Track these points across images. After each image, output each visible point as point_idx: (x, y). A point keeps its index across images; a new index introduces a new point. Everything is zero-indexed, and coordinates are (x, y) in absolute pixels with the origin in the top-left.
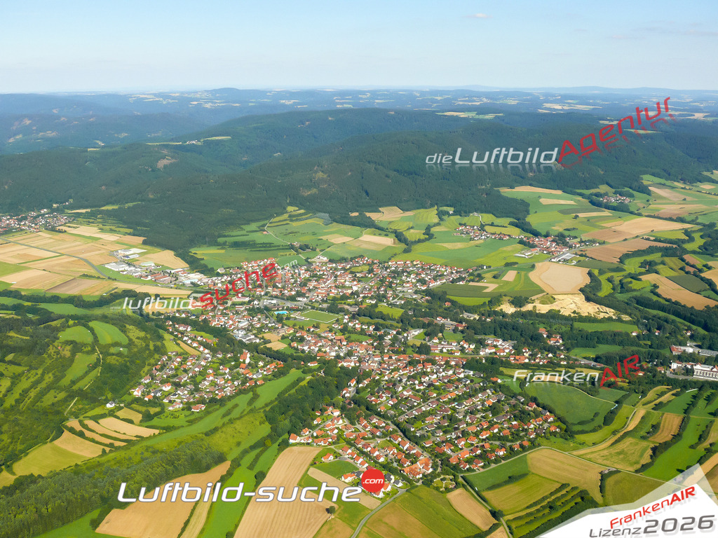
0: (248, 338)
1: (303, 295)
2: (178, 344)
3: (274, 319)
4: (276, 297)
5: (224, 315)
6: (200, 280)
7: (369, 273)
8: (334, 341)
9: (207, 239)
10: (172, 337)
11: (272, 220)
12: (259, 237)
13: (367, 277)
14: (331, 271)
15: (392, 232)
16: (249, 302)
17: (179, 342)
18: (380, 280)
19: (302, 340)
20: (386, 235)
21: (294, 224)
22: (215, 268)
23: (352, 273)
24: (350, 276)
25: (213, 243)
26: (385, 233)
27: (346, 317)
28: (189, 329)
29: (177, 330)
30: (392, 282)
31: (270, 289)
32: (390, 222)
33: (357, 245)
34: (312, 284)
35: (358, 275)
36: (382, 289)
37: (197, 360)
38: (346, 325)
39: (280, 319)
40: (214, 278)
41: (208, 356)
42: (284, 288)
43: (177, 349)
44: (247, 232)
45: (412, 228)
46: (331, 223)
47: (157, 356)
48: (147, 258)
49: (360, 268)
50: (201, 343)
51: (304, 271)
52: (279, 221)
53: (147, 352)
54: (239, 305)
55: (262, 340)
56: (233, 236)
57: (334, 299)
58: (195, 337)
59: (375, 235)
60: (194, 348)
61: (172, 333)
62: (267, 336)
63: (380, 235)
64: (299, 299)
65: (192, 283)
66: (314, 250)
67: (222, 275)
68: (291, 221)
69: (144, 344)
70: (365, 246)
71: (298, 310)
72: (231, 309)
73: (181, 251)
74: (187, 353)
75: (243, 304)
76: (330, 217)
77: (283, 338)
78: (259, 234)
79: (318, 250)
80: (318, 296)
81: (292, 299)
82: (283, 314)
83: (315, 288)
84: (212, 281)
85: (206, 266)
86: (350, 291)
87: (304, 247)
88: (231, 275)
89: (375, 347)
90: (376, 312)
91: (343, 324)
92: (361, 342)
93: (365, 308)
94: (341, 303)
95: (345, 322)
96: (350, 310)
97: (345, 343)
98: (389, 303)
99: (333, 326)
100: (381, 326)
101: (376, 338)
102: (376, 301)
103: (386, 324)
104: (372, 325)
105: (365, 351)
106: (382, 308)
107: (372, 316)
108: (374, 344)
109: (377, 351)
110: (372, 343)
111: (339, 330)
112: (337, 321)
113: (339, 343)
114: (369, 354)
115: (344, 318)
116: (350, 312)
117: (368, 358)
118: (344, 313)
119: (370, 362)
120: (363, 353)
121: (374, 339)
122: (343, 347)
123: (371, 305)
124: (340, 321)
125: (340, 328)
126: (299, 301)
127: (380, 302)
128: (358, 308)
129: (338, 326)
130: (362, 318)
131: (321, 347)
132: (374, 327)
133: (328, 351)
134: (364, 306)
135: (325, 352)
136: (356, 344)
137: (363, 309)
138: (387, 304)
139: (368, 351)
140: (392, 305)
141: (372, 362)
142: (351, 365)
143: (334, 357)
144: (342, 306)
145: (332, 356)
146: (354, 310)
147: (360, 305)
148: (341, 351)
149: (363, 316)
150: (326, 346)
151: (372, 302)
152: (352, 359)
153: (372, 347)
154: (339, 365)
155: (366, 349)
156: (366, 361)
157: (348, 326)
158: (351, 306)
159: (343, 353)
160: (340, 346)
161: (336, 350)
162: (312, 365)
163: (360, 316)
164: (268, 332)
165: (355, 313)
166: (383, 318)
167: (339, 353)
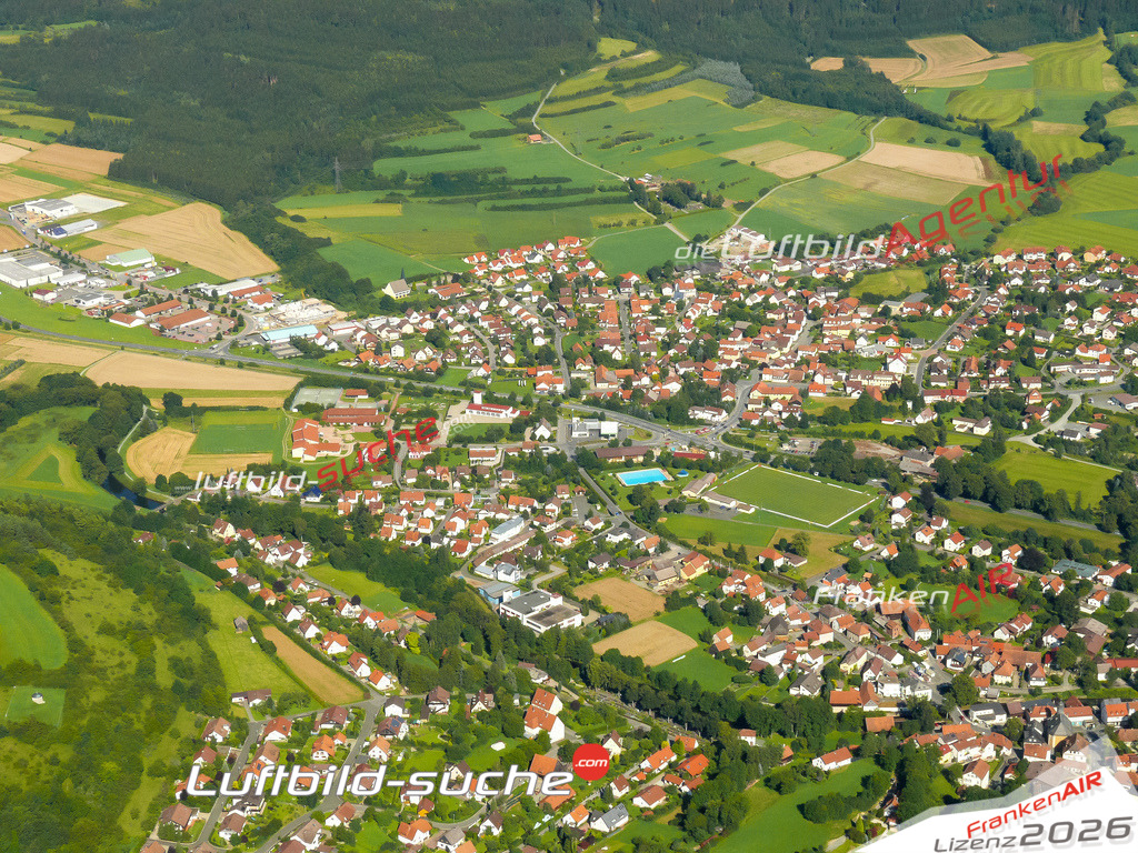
0: (538, 609)
1: (711, 399)
2: (268, 648)
3: (622, 509)
4: (613, 405)
5: (432, 487)
6: (324, 328)
7: (936, 303)
8: (880, 620)
9: (337, 166)
10: (243, 612)
11: (555, 90)
12: (514, 157)
13: (930, 318)
14: (792, 293)
15: (970, 132)
16: (516, 429)
17: (271, 633)
18: (984, 334)
19: (749, 614)
20: (953, 144)
21: (632, 104)
22: (374, 282)
23: (869, 299)
24: (864, 313)
25: (360, 179)
26: (946, 135)
27: (898, 502)
28: (302, 561)
29: (257, 571)
30: (1027, 342)
31: (584, 370)
32: (954, 94)
33: (859, 182)
34: (734, 349)
35: (895, 309)
36: (1000, 371)
37: (351, 734)
38: (903, 538)
39: (643, 508)
40: (376, 322)
41: (394, 710)
42: (633, 364)
43: (263, 673)
44: (473, 135)
45: (1035, 113)
46: (755, 99)
47: (185, 721)
48: (126, 235)
49: (892, 278)
50: (365, 644)
51: (693, 293)
52: (579, 95)
53: (147, 702)
54: (481, 440)
55: (594, 616)
56: (424, 153)
57: (832, 417)
58: (332, 601)
59: (911, 141)
60: (333, 663)
61: (239, 590)
62: (613, 591)
63: (929, 141)
64: (701, 414)
65: (296, 342)
66: (713, 204)
67: (403, 308)
68: (621, 92)
69: (132, 661)
70: (886, 187)
71: (703, 466)
72: (454, 459)
73: (245, 210)
74: (306, 698)
75: (492, 435)
76: (749, 78)
77: (674, 601)
78: (514, 144)
79: (727, 204)
80: (768, 403)
81: (672, 412)
82: (652, 485)
83: (750, 366)
84: (371, 335)
85: (341, 273)
86: (883, 382)
87: (679, 195)
88: (434, 305)
89: (1052, 656)
90: (1013, 485)
91: (891, 537)
92: (989, 628)
93: (962, 459)
94: (861, 435)
95: (897, 524)
96: (902, 466)
97: (924, 634)
98: (1042, 433)
99: (857, 544)
100: (1045, 547)
101: (1042, 611)
102: (993, 428)
103: (1065, 539)
104: (1012, 545)
105: (1017, 678)
106: (1023, 459)
107: (995, 497)
108: (1044, 639)
109: (1065, 675)
110: (1032, 633)
111: (883, 565)
112: (865, 517)
113: (898, 630)
114: (1035, 692)
115: (889, 506)
116: (905, 479)
117: (1042, 719)
118: (884, 480)
119: (1055, 740)
120: (1008, 684)
121: (1036, 614)
122: (920, 654)
123: (976, 443)
124: (876, 518)
125: (885, 553)
126: (701, 422)
127: (1006, 431)
128: (932, 461)
129: (877, 545)
130: (957, 504)
131: (836, 655)
132: (1020, 553)
133: (868, 675)
134: (953, 451)
135: (855, 680)
136: (968, 638)
137: (955, 466)
138: (1036, 440)
139: (1026, 675)
140: (1058, 445)
141: (1063, 738)
142: (984, 757)
143: (899, 705)
144: (868, 446)
145: (889, 701)
146: (918, 465)
147: (936, 444)
148: (920, 675)
149: (961, 496)
150: (855, 649)
151: (979, 431)
152: (975, 718)
153: (1038, 655)
154: (941, 762)
155: (1018, 667)
156: (1037, 735)
157: (916, 545)
158: (900, 447)
159: (930, 687)
160: (907, 647)
161: (897, 670)
162: (832, 766)
163: (948, 497)
164: (608, 574)
165: (927, 481)
166: (1042, 507)
167: (914, 684)
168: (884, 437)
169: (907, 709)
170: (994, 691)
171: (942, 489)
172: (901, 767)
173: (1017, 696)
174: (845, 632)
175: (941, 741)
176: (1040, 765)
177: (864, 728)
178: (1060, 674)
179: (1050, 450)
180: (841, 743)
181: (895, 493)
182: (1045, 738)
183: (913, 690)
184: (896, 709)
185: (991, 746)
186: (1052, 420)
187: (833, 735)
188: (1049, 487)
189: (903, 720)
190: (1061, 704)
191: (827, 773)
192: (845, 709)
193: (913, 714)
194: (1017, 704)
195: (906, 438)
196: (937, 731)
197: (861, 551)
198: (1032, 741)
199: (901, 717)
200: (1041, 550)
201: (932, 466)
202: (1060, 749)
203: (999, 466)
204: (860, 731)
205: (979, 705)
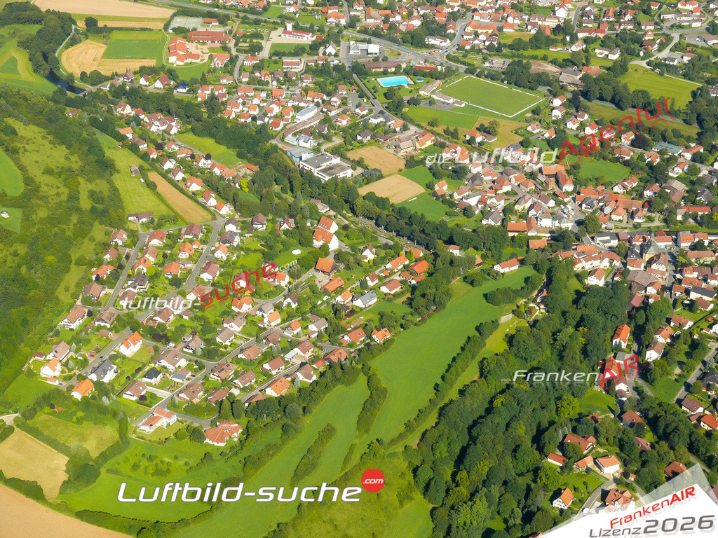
0: (324, 166)
1: (440, 31)
2: (152, 186)
3: (380, 102)
4: (376, 33)
5: (259, 84)
8: (541, 178)
10: (136, 162)
16: (314, 48)
17: (154, 176)
19: (458, 172)
27: (557, 102)
28: (174, 130)
29: (145, 137)
31: (358, 10)
36: (628, 18)
37: (204, 242)
38: (559, 125)
39: (394, 104)
41: (231, 228)
42: (391, 7)
43: (148, 202)
47: (99, 231)
50: (214, 185)
53: (74, 218)
54: (290, 54)
55: (360, 170)
57: (517, 45)
58: (193, 157)
60: (193, 197)
61: (133, 148)
62: (372, 155)
64: (433, 41)
69: (65, 191)
71: (433, 75)
72: (273, 67)
74: (175, 218)
75: (298, 51)
77: (411, 162)
80: (477, 35)
82: (400, 87)
83: (466, 10)
86: (551, 23)
89: (649, 204)
90: (631, 92)
91: (551, 125)
92: (610, 185)
93: (600, 75)
94: (535, 58)
95: (555, 116)
96: (561, 79)
97: (569, 188)
98: (652, 59)
99: (529, 129)
100: (649, 133)
101: (645, 175)
102: (621, 55)
103: (662, 129)
104: (628, 131)
105: (626, 217)
106: (639, 77)
107: (620, 100)
108: (645, 192)
109: (656, 216)
110: (637, 188)
111: (546, 143)
112: (535, 112)
113: (552, 184)
114: (636, 226)
115: (551, 105)
116: (562, 87)
117: (640, 243)
118: (548, 88)
119: (647, 257)
120: (620, 221)
121: (641, 176)
122: (566, 200)
123: (610, 64)
124: (543, 112)
125: (547, 135)
126: (433, 46)
127: (629, 57)
128: (581, 76)
129: (542, 130)
130: (595, 104)
131: (512, 199)
132: (633, 137)
133: (532, 212)
134: (594, 69)
135: (524, 216)
136: (597, 191)
137: (595, 79)
138: (648, 64)
139: (632, 215)
140: (662, 67)
141: (652, 256)
142: (602, 267)
143: (550, 232)
144: (540, 65)
145: (544, 230)
146: (572, 79)
147: (583, 65)
148: (565, 213)
149: (597, 99)
150: (524, 196)
151: (611, 57)
152: (598, 242)
153: (641, 202)
154: (575, 269)
155: (627, 210)
156: (636, 253)
157: (567, 131)
158: (560, 66)
159: (571, 222)
160: (557, 196)
161: (550, 210)
162: (506, 270)
163: (589, 100)
164: (369, 144)
165: (576, 89)
166: (650, 107)
167: (560, 219)
168: (550, 59)
169: (556, 235)
170: (611, 225)
171: (585, 94)
172: (550, 271)
173: (626, 228)
174: (519, 185)
175: (575, 256)
176: (637, 272)
177: (528, 246)
178: (653, 215)
179: (657, 70)
180: (513, 256)
181: (555, 96)
182: (641, 255)
183: (560, 223)
184: (549, 235)
185: (607, 260)
186: (659, 50)
187: (508, 250)
188: (655, 95)
189: (552, 242)
190: (653, 234)
191: (503, 274)
192: (516, 234)
193: (559, 238)
194: (624, 234)
195: (564, 60)
196: (573, 249)
197: (532, 133)
198: (632, 257)
199: (551, 240)
200: (647, 136)
201: (580, 79)
202: (650, 262)
203: (623, 80)
204: (525, 248)
205: (601, 234)
